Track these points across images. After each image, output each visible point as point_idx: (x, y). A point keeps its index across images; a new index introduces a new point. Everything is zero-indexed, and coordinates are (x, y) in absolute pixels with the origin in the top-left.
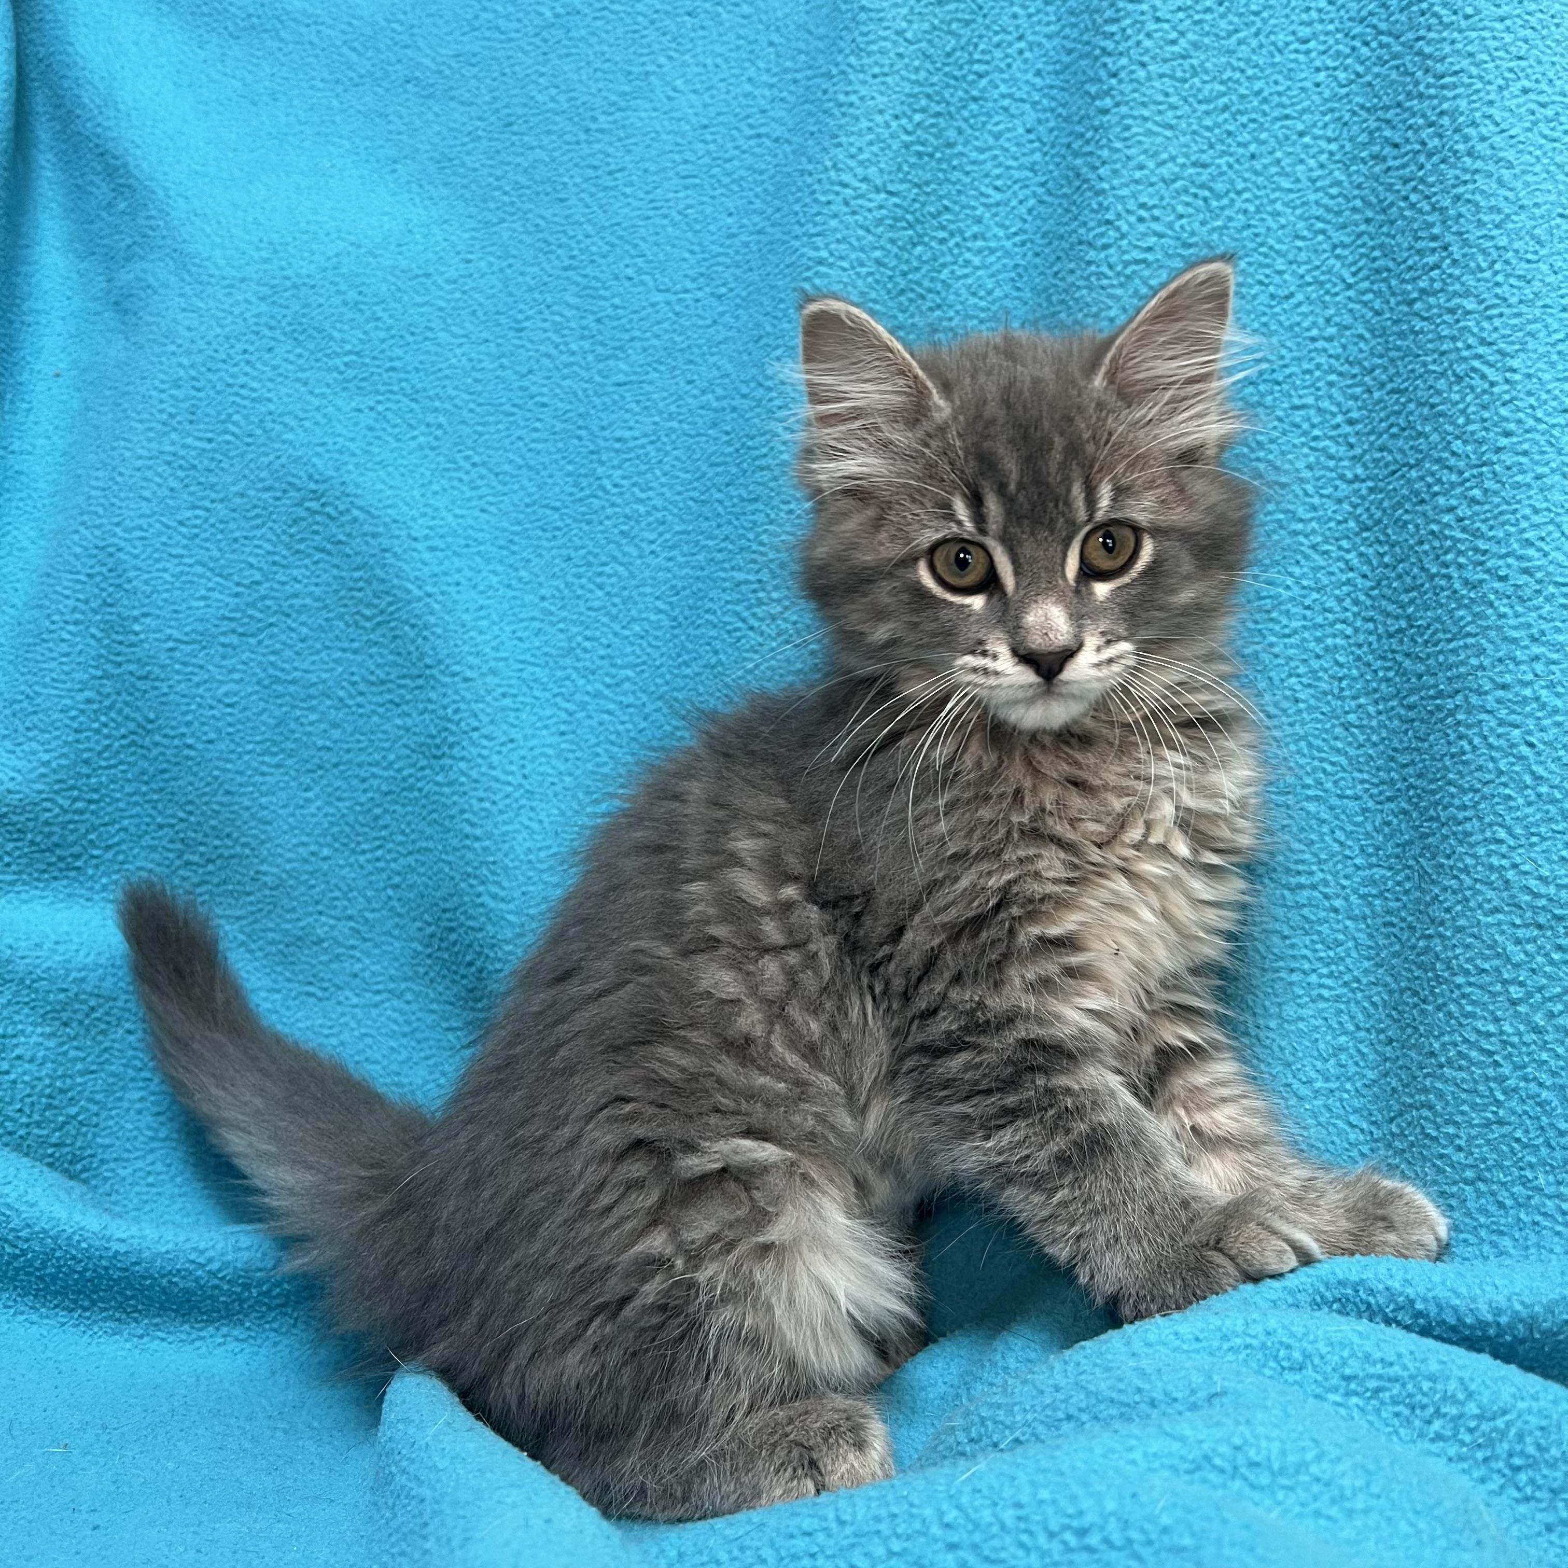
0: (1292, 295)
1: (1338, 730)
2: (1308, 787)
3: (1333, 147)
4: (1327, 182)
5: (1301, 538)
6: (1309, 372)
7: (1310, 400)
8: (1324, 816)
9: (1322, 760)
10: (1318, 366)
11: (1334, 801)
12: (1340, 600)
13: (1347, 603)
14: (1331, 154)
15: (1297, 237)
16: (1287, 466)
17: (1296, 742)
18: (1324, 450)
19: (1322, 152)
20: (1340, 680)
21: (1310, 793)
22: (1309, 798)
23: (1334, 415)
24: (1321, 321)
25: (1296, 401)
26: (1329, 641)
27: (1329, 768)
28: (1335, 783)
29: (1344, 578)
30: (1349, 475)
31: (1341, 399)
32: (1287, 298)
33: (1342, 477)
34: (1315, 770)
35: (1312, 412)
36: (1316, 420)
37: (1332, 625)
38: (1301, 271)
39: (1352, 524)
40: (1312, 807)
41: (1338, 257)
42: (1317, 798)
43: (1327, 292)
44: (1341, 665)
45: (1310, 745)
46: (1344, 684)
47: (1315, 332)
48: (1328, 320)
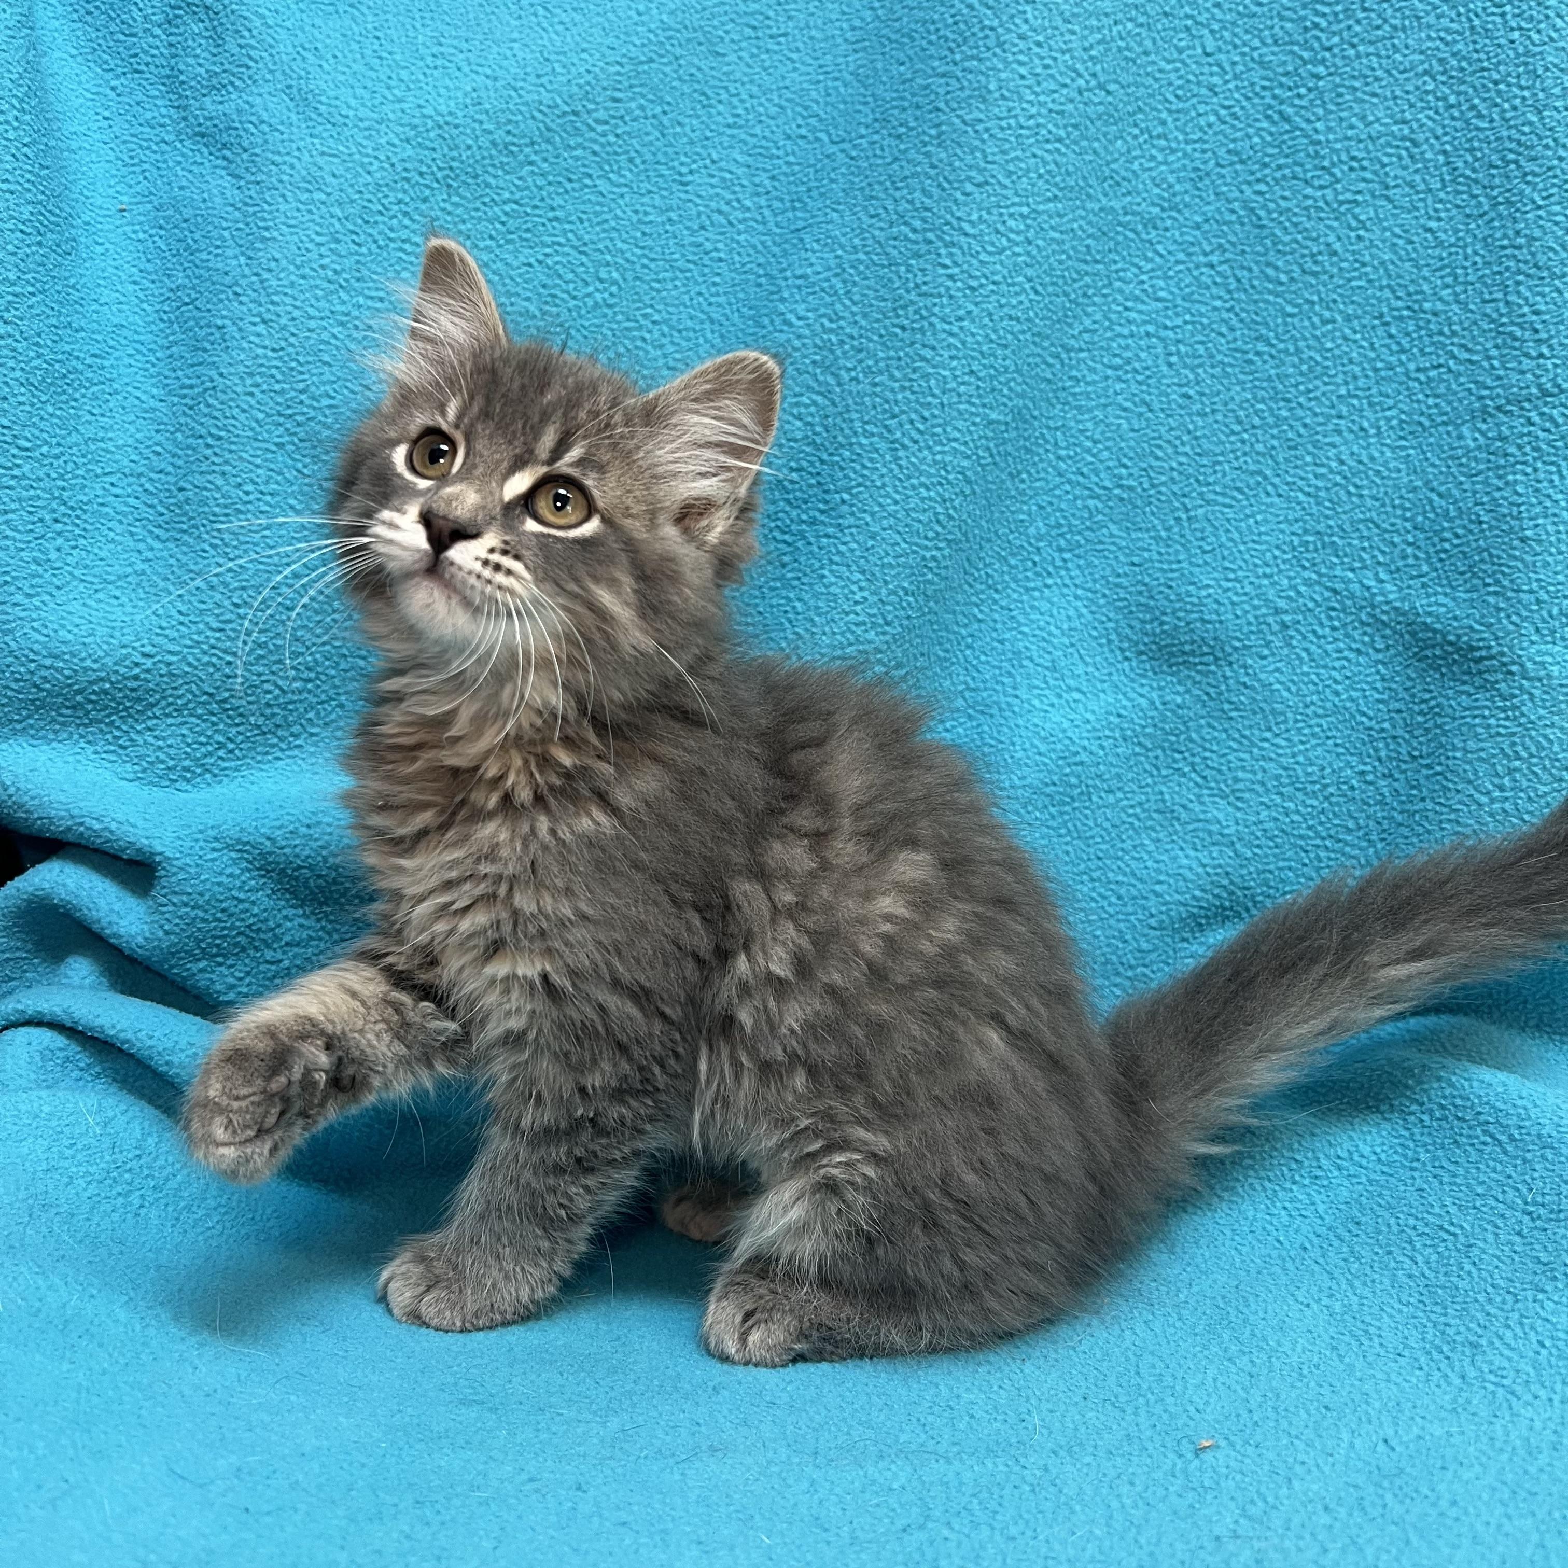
0: (1485, 213)
1: (1516, 543)
2: (1489, 585)
3: (1526, 93)
4: (1519, 122)
5: (1489, 402)
6: (1499, 273)
7: (1500, 295)
8: (1502, 605)
9: (1500, 565)
10: (1507, 269)
11: (1510, 594)
12: (1520, 447)
13: (1528, 449)
14: (1524, 99)
15: (1492, 166)
16: (1479, 348)
17: (1480, 553)
18: (1510, 334)
19: (1515, 97)
20: (1519, 505)
21: (1491, 589)
22: (1489, 593)
23: (1520, 306)
24: (1511, 233)
25: (1487, 297)
26: (1510, 477)
27: (1506, 570)
28: (1512, 581)
29: (1525, 430)
30: (1534, 354)
31: (1528, 294)
32: (1481, 216)
33: (1527, 355)
34: (1494, 573)
35: (1501, 305)
36: (1504, 311)
37: (1513, 465)
38: (1495, 193)
39: (1534, 390)
40: (1491, 600)
41: (1528, 183)
42: (1496, 593)
43: (1517, 210)
44: (1520, 495)
45: (1491, 555)
46: (1523, 508)
47: (1505, 242)
48: (1518, 233)
